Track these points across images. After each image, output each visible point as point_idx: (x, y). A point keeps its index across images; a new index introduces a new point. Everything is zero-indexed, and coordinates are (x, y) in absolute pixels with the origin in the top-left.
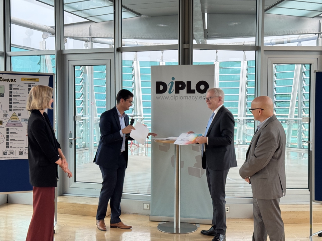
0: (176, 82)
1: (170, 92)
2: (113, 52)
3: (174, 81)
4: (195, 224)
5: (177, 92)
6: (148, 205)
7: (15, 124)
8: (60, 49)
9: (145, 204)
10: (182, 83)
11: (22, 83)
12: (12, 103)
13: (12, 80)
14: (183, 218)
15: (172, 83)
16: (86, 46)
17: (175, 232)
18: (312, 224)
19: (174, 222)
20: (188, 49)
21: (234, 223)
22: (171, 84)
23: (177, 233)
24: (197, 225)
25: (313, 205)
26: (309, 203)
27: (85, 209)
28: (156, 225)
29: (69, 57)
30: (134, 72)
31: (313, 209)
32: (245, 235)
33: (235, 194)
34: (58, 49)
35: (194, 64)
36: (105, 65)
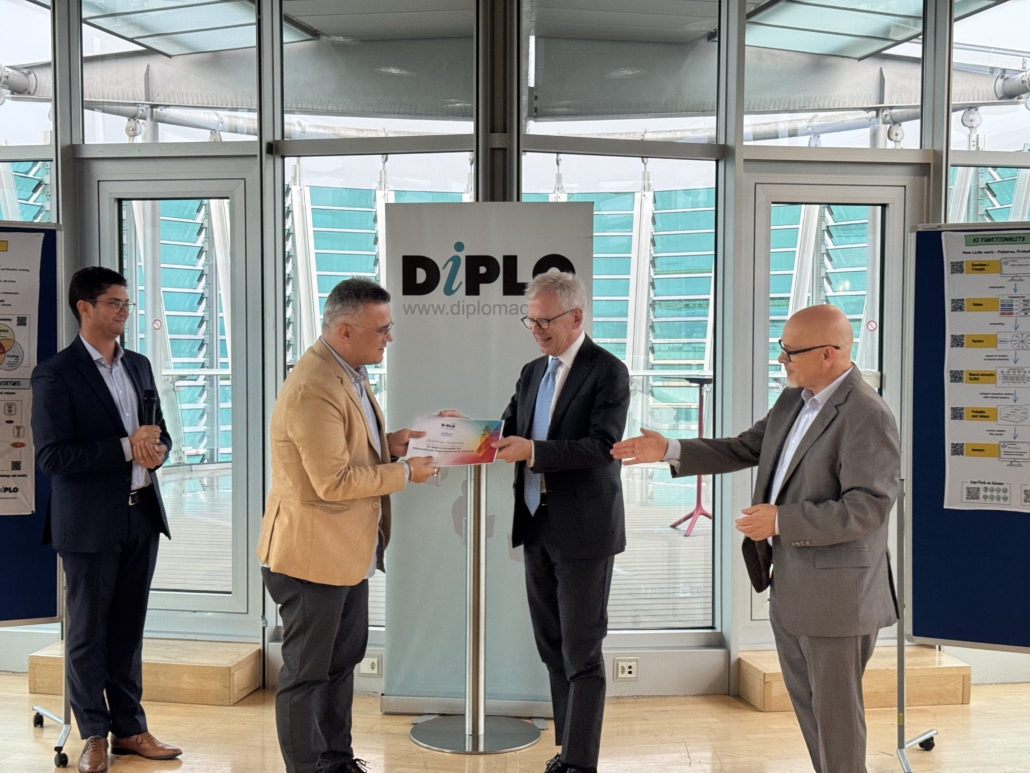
0: (469, 259)
1: (449, 291)
2: (255, 156)
3: (462, 255)
4: (530, 718)
5: (472, 289)
6: (375, 660)
8: (68, 143)
10: (488, 261)
14: (492, 702)
15: (456, 260)
16: (131, 133)
17: (468, 747)
18: (906, 708)
19: (464, 715)
20: (504, 150)
21: (654, 711)
22: (451, 263)
23: (475, 750)
24: (538, 724)
25: (907, 650)
26: (895, 642)
27: (162, 678)
28: (404, 726)
29: (101, 171)
31: (907, 660)
32: (693, 751)
33: (643, 619)
34: (64, 141)
35: (524, 199)
36: (227, 198)
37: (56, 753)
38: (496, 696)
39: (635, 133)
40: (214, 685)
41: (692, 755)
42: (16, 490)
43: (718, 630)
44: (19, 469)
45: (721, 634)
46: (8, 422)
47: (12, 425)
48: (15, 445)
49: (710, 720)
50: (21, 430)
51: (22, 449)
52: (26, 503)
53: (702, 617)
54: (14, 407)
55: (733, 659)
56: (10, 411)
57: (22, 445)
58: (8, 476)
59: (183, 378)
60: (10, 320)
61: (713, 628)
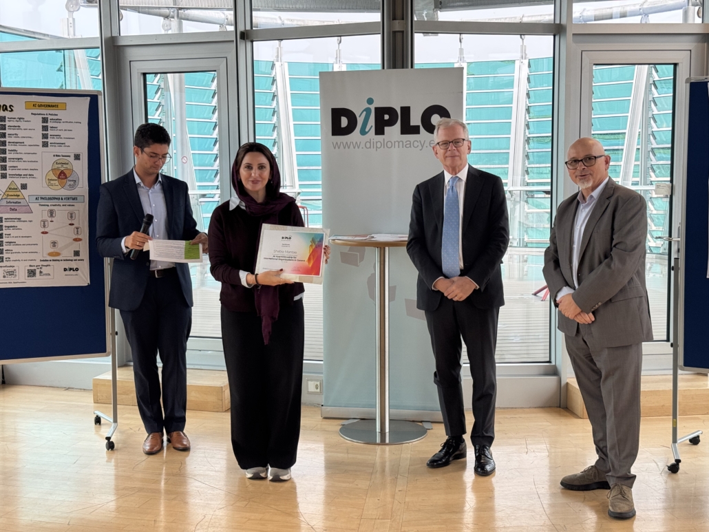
0: (376, 109)
1: (363, 132)
2: (233, 41)
3: (372, 107)
4: (421, 422)
5: (379, 131)
6: (318, 383)
7: (16, 208)
8: (110, 35)
9: (311, 380)
10: (390, 111)
11: (27, 114)
12: (7, 160)
13: (5, 108)
14: (394, 411)
15: (368, 111)
16: (166, 28)
17: (378, 440)
18: (678, 417)
19: (375, 419)
20: (403, 32)
22: (365, 113)
23: (383, 442)
24: (426, 425)
25: (679, 377)
26: (671, 372)
28: (336, 426)
29: (132, 54)
30: (277, 88)
31: (680, 384)
32: (530, 444)
33: (506, 357)
34: (107, 34)
35: (416, 67)
36: (215, 71)
37: (107, 441)
38: (397, 407)
39: (515, 18)
40: (212, 399)
41: (529, 447)
42: (77, 269)
43: (553, 363)
44: (79, 255)
45: (555, 366)
46: (70, 224)
47: (73, 226)
48: (76, 240)
49: (545, 423)
50: (79, 230)
51: (80, 242)
52: (84, 278)
53: (543, 355)
54: (74, 215)
55: (563, 383)
56: (71, 217)
57: (80, 240)
58: (72, 260)
59: (204, 196)
60: (69, 156)
61: (550, 362)
